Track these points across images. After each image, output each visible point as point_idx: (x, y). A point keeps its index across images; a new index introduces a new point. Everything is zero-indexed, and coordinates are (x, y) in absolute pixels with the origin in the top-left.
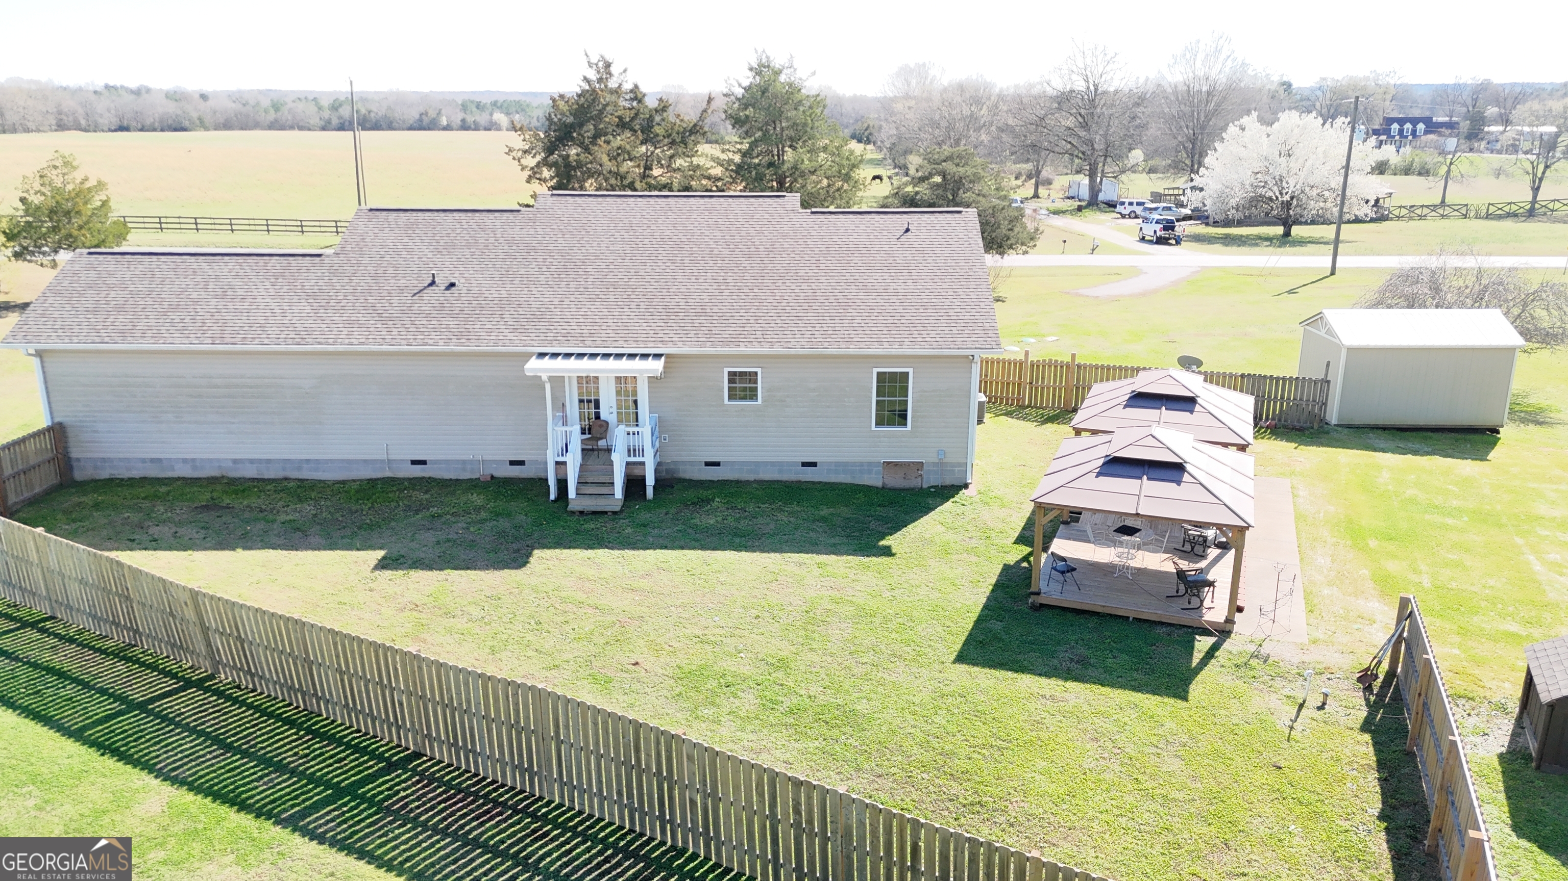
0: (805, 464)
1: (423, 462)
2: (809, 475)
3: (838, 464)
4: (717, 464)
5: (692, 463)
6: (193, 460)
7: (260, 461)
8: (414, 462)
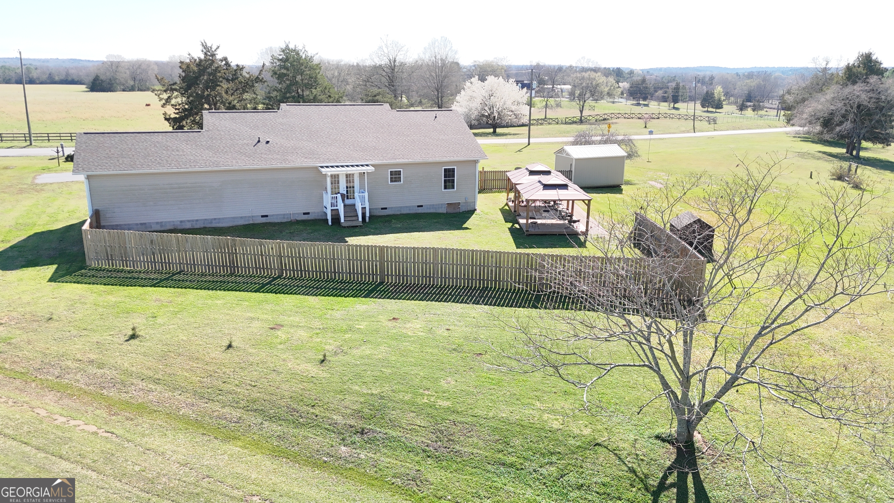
0: (418, 206)
1: (267, 216)
2: (420, 210)
3: (430, 205)
4: (386, 208)
5: (376, 209)
6: (161, 222)
7: (193, 221)
8: (262, 216)
